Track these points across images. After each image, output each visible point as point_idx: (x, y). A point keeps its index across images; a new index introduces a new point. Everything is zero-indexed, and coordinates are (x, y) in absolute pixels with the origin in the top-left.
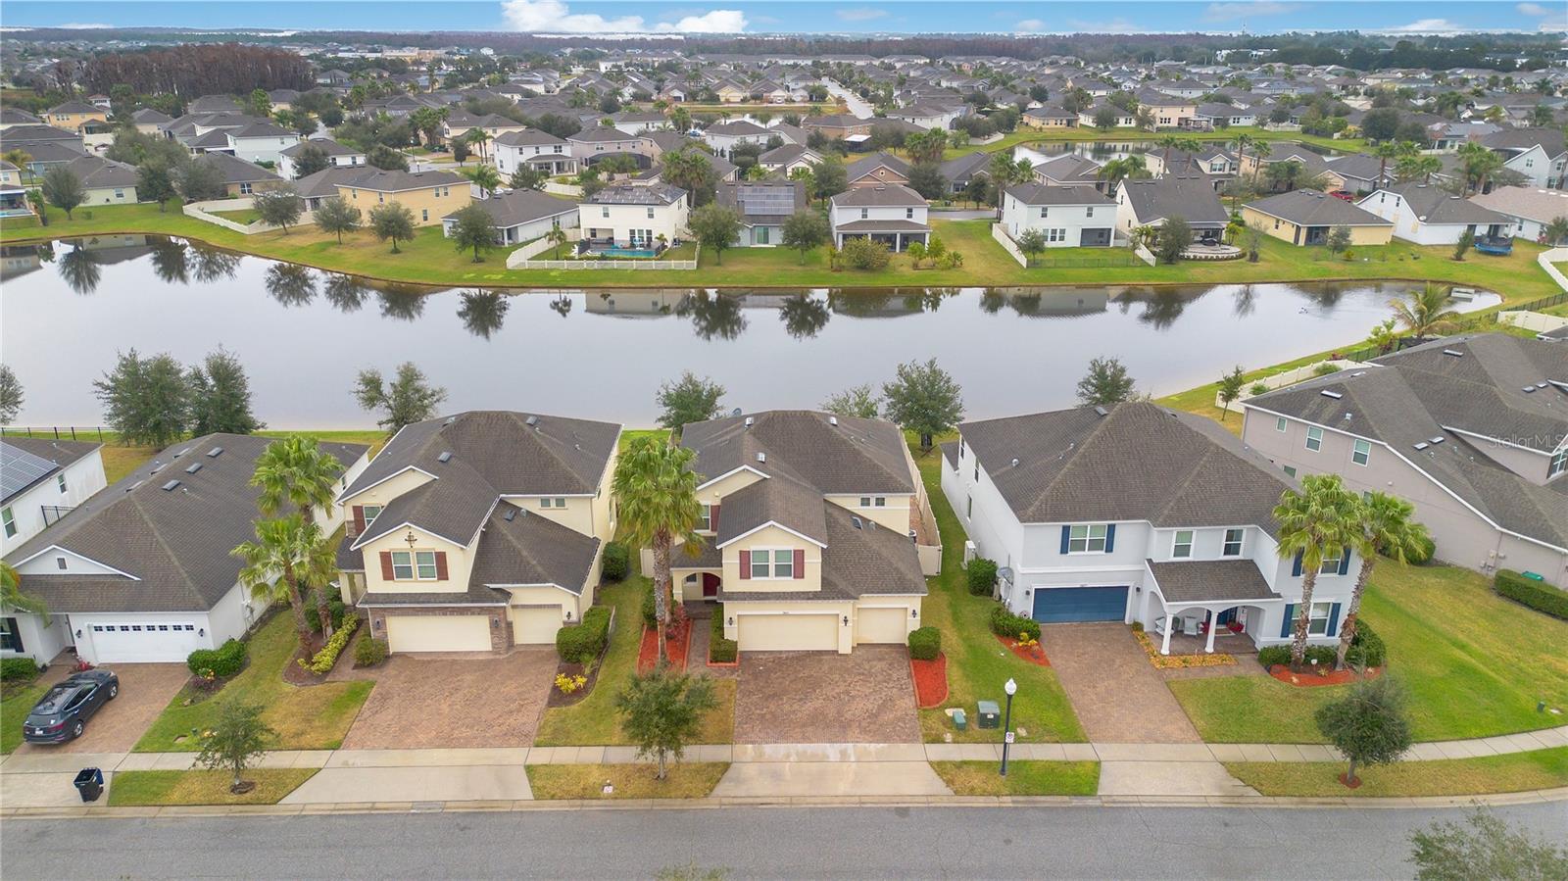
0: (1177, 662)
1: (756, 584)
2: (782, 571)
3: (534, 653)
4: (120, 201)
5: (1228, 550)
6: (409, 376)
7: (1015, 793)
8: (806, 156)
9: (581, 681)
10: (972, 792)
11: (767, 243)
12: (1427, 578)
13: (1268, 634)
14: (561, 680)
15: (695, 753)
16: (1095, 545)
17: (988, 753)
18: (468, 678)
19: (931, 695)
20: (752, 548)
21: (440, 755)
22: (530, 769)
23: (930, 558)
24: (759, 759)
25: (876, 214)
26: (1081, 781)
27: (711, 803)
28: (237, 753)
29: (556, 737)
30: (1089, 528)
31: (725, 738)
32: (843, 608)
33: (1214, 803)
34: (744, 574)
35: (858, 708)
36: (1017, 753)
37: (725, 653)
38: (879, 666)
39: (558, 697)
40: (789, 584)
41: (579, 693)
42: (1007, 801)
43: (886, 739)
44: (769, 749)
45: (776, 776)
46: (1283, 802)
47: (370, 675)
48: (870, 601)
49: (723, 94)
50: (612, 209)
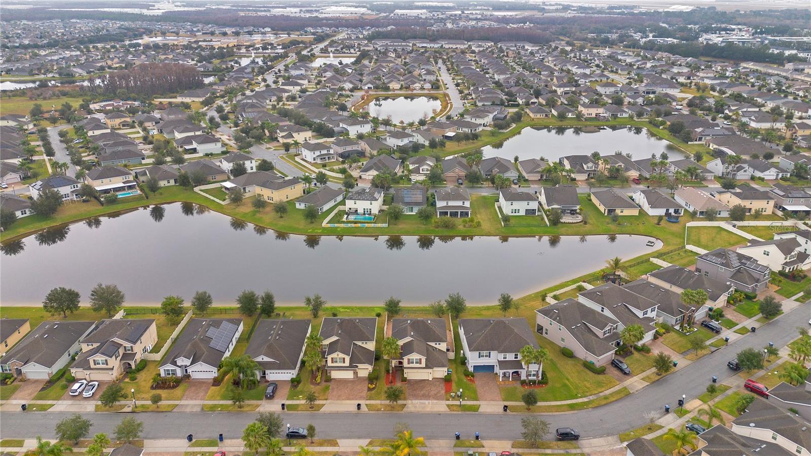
0: (503, 383)
1: (411, 365)
2: (416, 363)
3: (362, 379)
4: (169, 184)
5: (515, 358)
6: (317, 298)
7: (462, 411)
8: (428, 162)
9: (374, 386)
10: (454, 411)
11: (412, 212)
12: (570, 362)
13: (523, 377)
14: (369, 385)
15: (400, 402)
16: (486, 356)
17: (457, 403)
18: (350, 385)
19: (448, 390)
20: (410, 358)
21: (348, 402)
22: (366, 405)
23: (452, 355)
24: (412, 403)
25: (451, 203)
26: (475, 409)
27: (403, 412)
28: (311, 401)
29: (370, 398)
30: (485, 353)
31: (405, 399)
32: (430, 371)
33: (500, 413)
34: (409, 363)
35: (432, 393)
36: (463, 403)
37: (404, 380)
38: (438, 383)
39: (369, 389)
40: (418, 365)
41: (374, 388)
42: (460, 413)
43: (438, 400)
44: (414, 401)
45: (415, 407)
46: (514, 413)
47: (328, 384)
48: (435, 369)
49: (391, 86)
50: (357, 201)
